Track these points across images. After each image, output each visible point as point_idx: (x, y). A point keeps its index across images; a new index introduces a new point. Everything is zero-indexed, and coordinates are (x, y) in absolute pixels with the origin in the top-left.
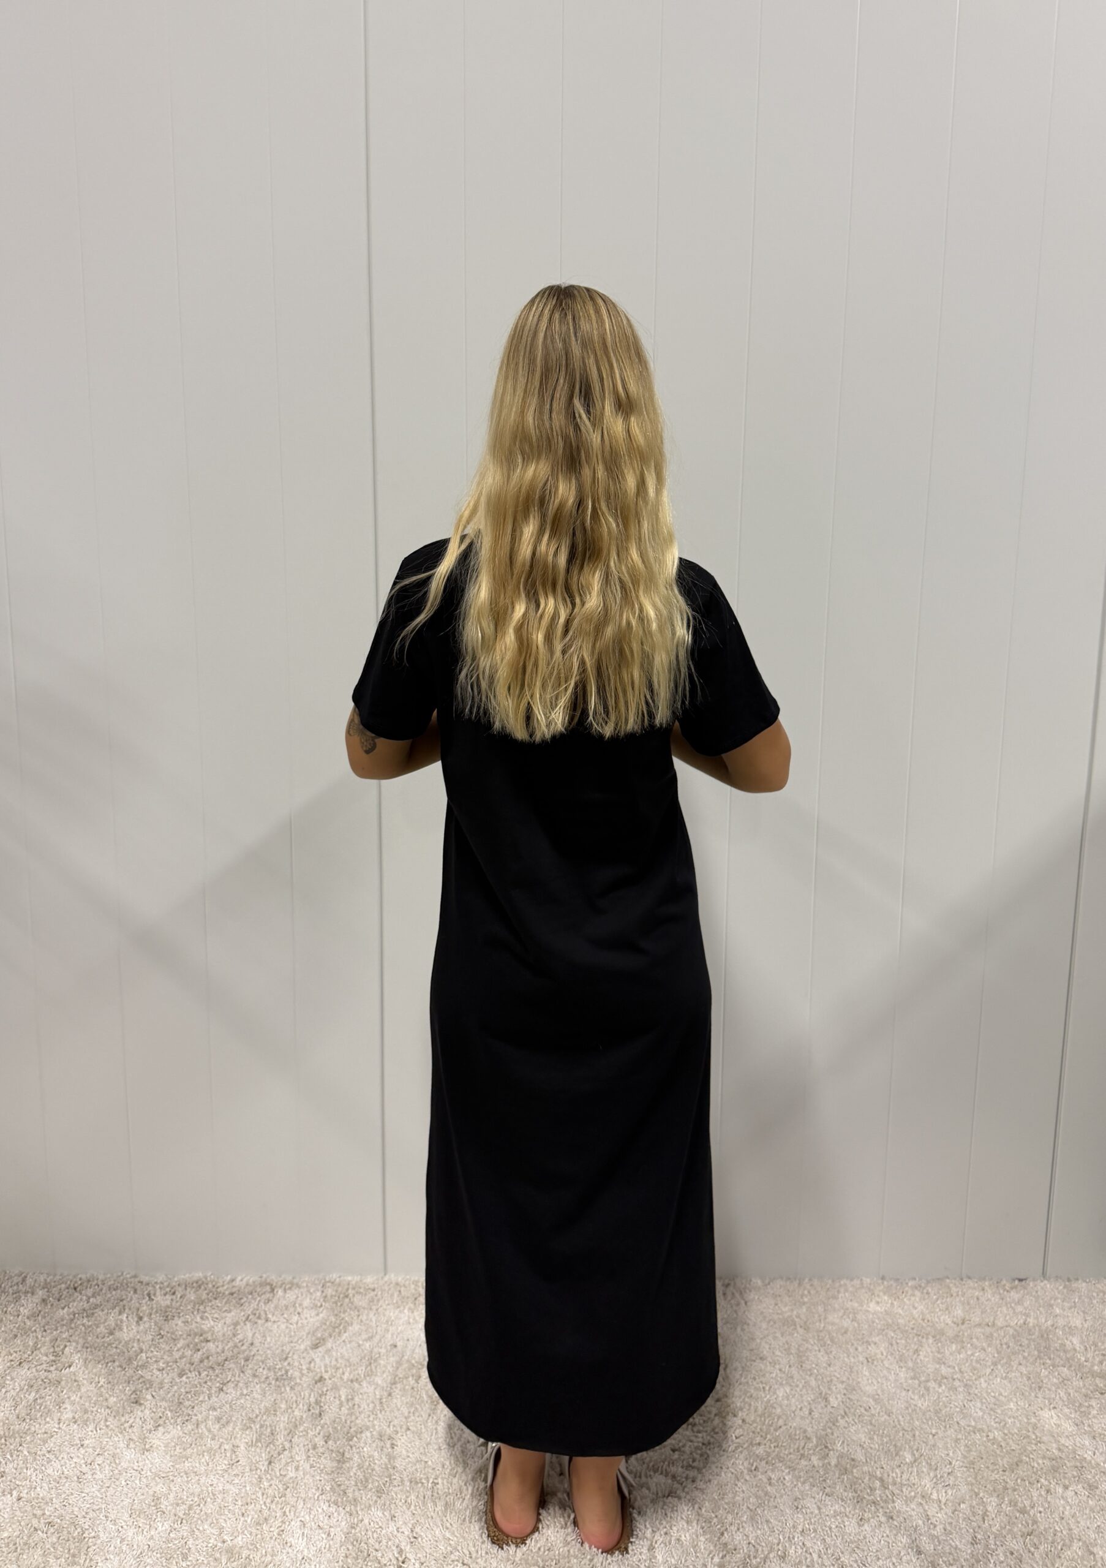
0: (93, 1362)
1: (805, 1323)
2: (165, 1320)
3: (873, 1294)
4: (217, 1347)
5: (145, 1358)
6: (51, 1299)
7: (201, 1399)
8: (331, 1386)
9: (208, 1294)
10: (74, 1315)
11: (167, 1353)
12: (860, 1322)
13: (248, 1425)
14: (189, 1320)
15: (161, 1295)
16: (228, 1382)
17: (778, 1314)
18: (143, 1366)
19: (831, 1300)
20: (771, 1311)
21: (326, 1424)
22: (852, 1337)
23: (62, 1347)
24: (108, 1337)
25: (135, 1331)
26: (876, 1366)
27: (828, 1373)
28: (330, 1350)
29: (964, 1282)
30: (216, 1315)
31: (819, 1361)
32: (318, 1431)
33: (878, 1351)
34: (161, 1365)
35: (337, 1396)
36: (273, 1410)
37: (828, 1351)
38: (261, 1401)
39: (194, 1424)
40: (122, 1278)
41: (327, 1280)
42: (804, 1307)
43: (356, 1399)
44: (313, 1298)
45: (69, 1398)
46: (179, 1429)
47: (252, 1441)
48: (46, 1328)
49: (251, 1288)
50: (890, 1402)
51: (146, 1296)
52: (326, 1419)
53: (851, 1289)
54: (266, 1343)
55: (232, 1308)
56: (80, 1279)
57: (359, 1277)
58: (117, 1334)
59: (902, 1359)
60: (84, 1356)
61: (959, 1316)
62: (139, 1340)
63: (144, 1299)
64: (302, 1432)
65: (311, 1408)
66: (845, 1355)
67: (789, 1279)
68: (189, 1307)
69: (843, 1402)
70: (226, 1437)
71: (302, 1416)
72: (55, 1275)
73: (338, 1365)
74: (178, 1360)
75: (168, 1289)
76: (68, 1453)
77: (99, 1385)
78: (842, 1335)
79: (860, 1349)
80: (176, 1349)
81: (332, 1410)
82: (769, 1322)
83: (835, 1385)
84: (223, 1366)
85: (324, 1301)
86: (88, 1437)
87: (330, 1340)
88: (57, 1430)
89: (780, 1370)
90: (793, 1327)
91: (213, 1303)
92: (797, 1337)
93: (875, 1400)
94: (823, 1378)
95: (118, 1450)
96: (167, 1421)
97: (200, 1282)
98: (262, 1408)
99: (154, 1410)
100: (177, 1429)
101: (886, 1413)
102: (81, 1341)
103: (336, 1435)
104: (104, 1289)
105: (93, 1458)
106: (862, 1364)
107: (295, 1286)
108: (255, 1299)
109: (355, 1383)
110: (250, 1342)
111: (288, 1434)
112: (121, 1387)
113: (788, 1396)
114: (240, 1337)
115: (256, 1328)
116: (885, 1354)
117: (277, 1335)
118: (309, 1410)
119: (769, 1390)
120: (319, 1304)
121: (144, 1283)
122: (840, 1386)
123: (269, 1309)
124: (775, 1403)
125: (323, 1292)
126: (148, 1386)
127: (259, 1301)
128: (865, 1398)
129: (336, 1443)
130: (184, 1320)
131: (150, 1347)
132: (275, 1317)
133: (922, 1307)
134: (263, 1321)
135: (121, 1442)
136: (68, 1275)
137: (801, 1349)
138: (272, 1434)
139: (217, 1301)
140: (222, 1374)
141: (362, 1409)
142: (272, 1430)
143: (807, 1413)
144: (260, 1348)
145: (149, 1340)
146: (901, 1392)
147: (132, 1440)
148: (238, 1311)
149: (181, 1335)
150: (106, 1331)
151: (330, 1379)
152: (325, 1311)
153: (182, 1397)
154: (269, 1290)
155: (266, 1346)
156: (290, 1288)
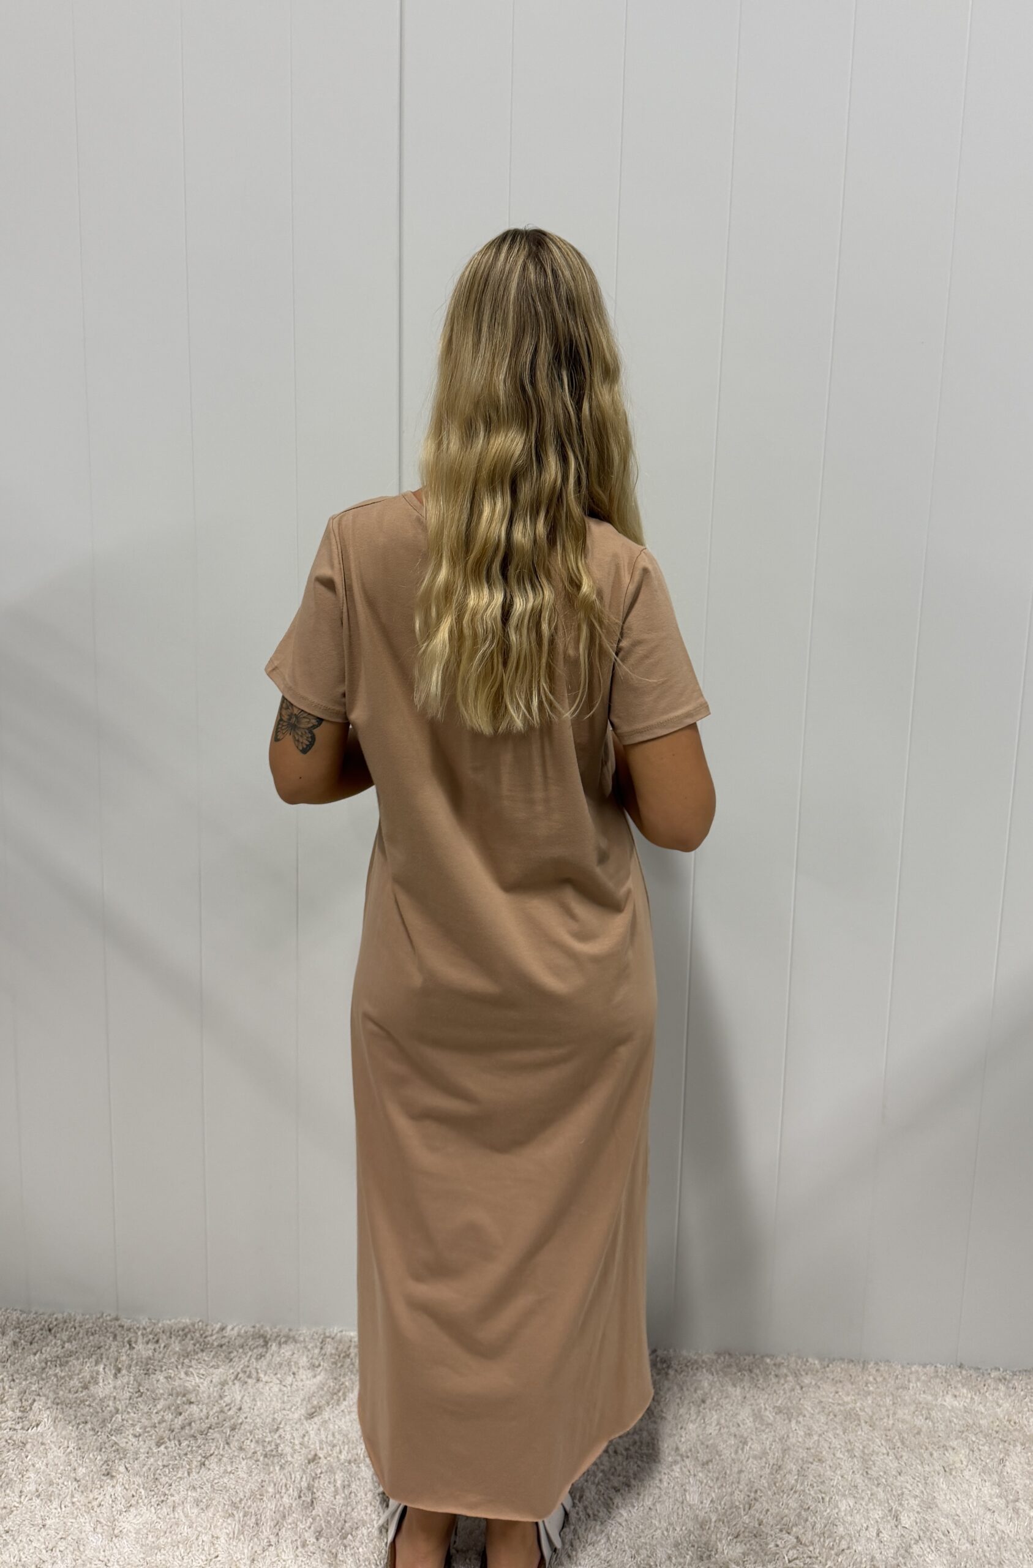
0: (62, 1423)
1: (871, 1418)
2: (146, 1374)
3: (948, 1386)
4: (201, 1410)
5: (120, 1420)
6: (22, 1341)
7: (179, 1475)
8: (325, 1468)
9: (195, 1345)
10: (46, 1363)
11: (145, 1415)
12: (936, 1420)
13: (230, 1512)
14: (172, 1375)
15: (143, 1343)
16: (211, 1455)
17: (839, 1404)
18: (118, 1431)
20: (830, 1400)
21: (319, 1516)
22: (926, 1440)
23: (30, 1402)
24: (82, 1392)
25: (111, 1386)
26: (955, 1477)
27: (899, 1484)
28: (326, 1422)
30: (202, 1371)
31: (888, 1468)
32: (308, 1524)
33: (957, 1459)
34: (138, 1429)
35: (332, 1480)
36: (258, 1495)
37: (898, 1457)
38: (247, 1482)
39: (170, 1507)
40: (101, 1320)
41: (327, 1334)
42: (869, 1398)
43: (354, 1486)
44: (310, 1356)
45: (33, 1465)
46: (153, 1511)
47: (234, 1534)
48: (16, 1376)
49: (243, 1340)
50: (973, 1525)
51: (126, 1344)
52: (318, 1510)
53: (923, 1378)
54: (255, 1408)
55: (220, 1363)
56: (56, 1319)
58: (91, 1388)
59: (985, 1470)
60: (54, 1414)
62: (115, 1398)
63: (124, 1346)
64: (290, 1524)
65: (302, 1495)
66: (918, 1461)
67: (852, 1361)
68: (173, 1360)
69: (917, 1523)
70: (204, 1526)
71: (292, 1504)
72: (29, 1312)
73: (335, 1442)
74: (157, 1425)
75: (151, 1337)
76: (28, 1535)
77: (69, 1450)
78: (914, 1437)
79: (935, 1454)
80: (155, 1411)
81: (325, 1497)
82: (829, 1415)
83: (908, 1500)
84: (206, 1434)
85: (323, 1358)
86: (51, 1517)
87: (327, 1409)
88: (17, 1505)
89: (842, 1477)
90: (856, 1423)
91: (199, 1355)
92: (861, 1435)
93: (957, 1524)
94: (892, 1490)
95: (83, 1534)
96: (140, 1501)
97: (187, 1330)
98: (247, 1491)
99: (127, 1487)
100: (151, 1512)
101: (967, 1540)
102: (52, 1396)
103: (329, 1531)
104: (81, 1331)
105: (54, 1543)
106: (939, 1474)
107: (291, 1340)
109: (353, 1464)
110: (239, 1407)
111: (275, 1526)
112: (91, 1456)
113: (852, 1510)
114: (227, 1399)
115: (245, 1390)
116: (965, 1463)
117: (269, 1399)
118: (300, 1497)
119: (829, 1501)
120: (317, 1364)
121: (125, 1327)
122: (912, 1502)
123: (261, 1367)
124: (836, 1518)
126: (122, 1456)
127: (251, 1356)
128: (943, 1519)
129: (328, 1541)
130: (166, 1375)
131: (127, 1407)
132: (267, 1377)
133: (1008, 1405)
134: (255, 1381)
135: (87, 1524)
136: (43, 1314)
137: (866, 1451)
138: (257, 1524)
139: (204, 1354)
140: (204, 1445)
141: (359, 1498)
142: (257, 1520)
143: (875, 1535)
144: (249, 1415)
145: (126, 1399)
146: (985, 1514)
147: (100, 1523)
148: (227, 1368)
149: (162, 1394)
150: (80, 1385)
151: (326, 1458)
152: (322, 1374)
153: (158, 1471)
154: (262, 1344)
155: (256, 1412)
156: (286, 1342)
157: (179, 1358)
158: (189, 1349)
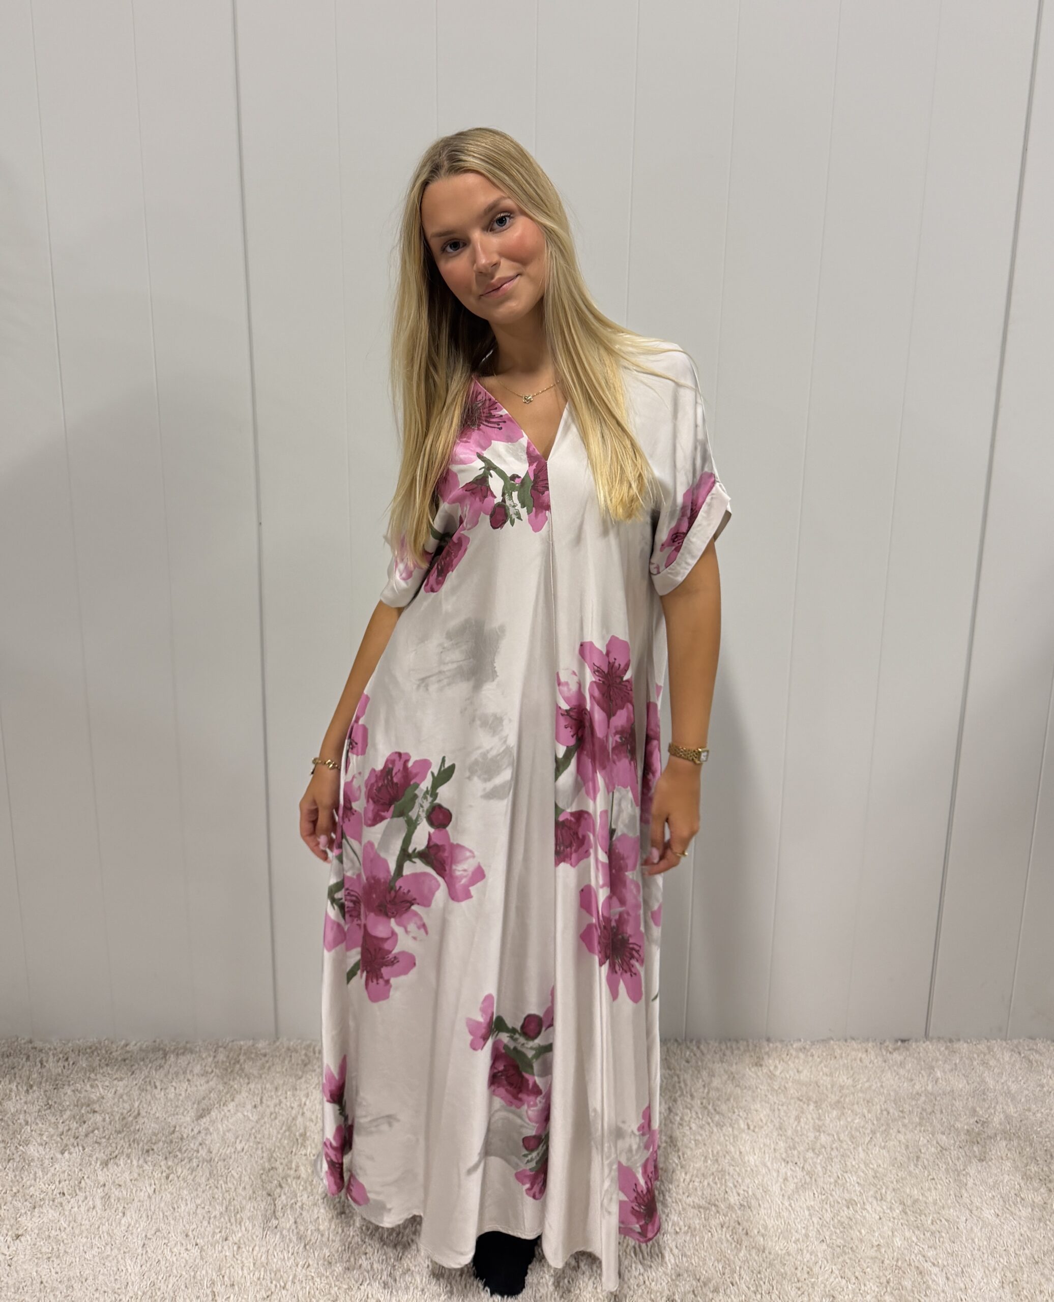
2: (55, 1089)
9: (100, 1060)
14: (79, 1089)
15: (53, 1062)
18: (27, 1141)
19: (717, 1064)
22: (734, 1104)
29: (848, 1044)
40: (16, 1044)
49: (144, 1054)
51: (37, 1063)
53: (737, 1052)
55: (123, 1076)
57: (252, 1041)
59: (781, 1127)
62: (25, 1112)
63: (35, 1066)
68: (80, 1075)
74: (63, 1134)
80: (61, 1121)
91: (104, 1069)
107: (188, 1051)
108: (147, 1066)
116: (765, 1121)
120: (210, 1070)
121: (37, 1049)
123: (159, 1076)
125: (215, 1057)
127: (151, 1068)
130: (73, 1089)
131: (36, 1119)
132: (163, 1085)
139: (109, 1068)
145: (36, 1112)
148: (131, 1079)
152: (215, 1079)
154: (162, 1056)
157: (85, 1074)
158: (94, 1065)
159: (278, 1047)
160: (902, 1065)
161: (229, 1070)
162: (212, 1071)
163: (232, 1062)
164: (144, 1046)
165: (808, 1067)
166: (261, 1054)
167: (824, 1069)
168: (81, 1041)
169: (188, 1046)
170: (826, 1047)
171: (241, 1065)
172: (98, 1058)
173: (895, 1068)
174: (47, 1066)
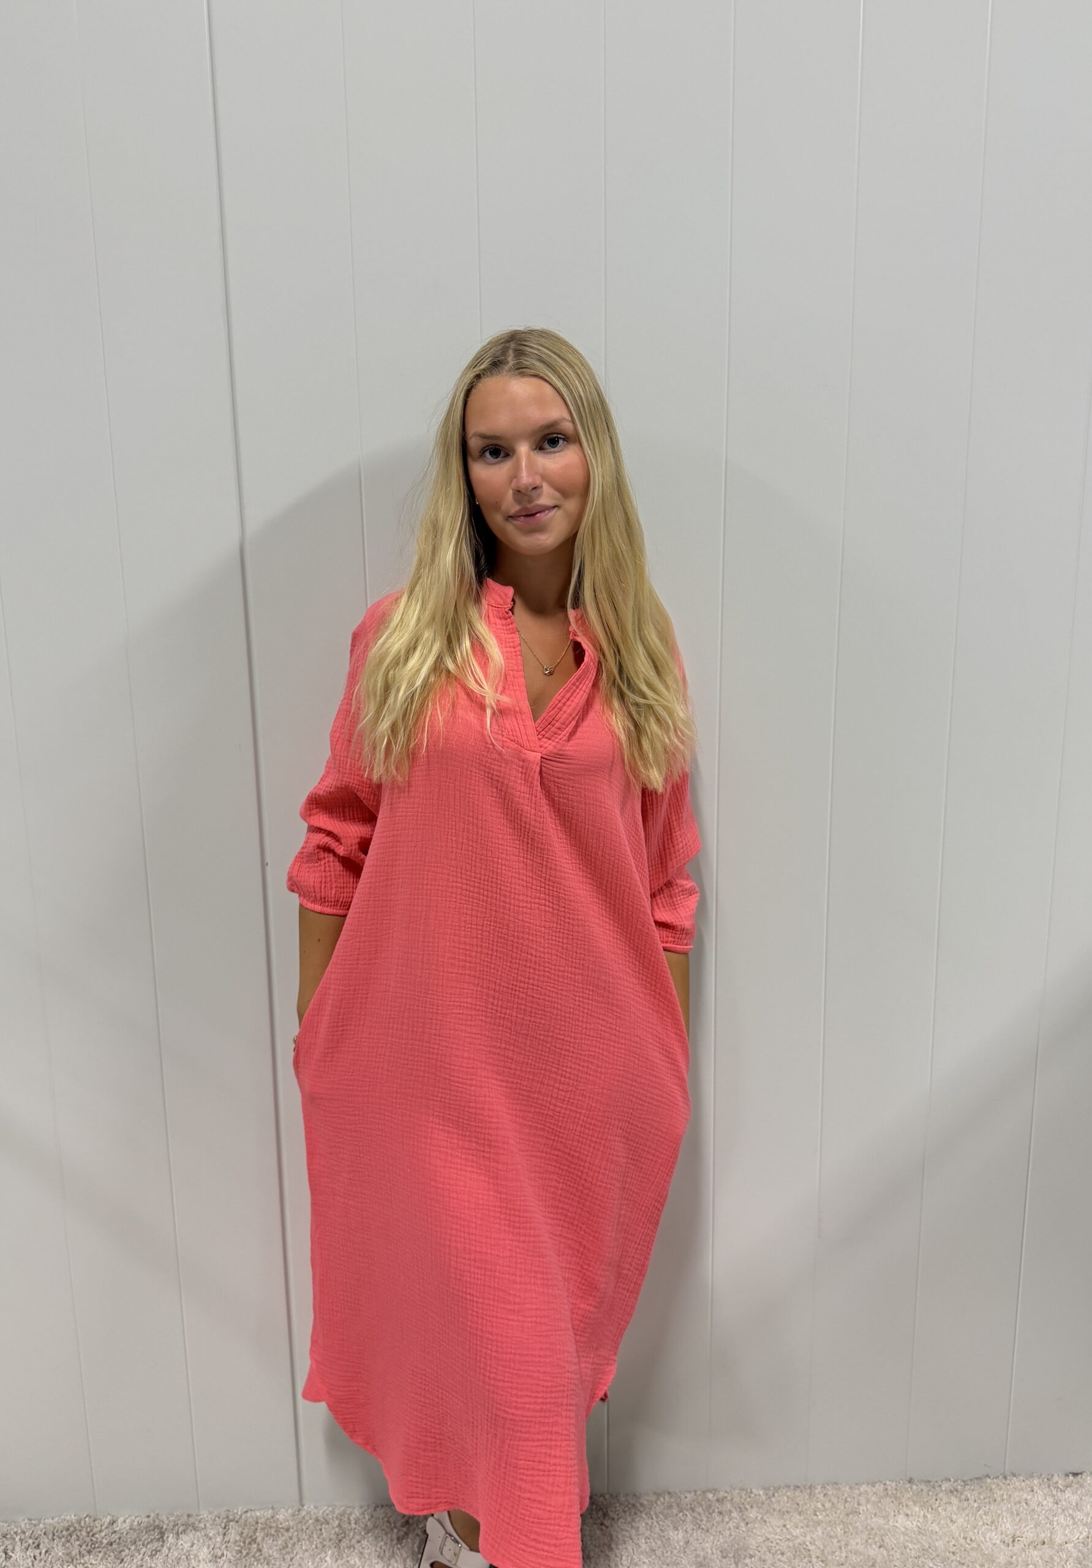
3: (899, 1504)
9: (81, 1546)
12: (889, 1548)
17: (787, 1540)
19: (851, 1516)
20: (779, 1536)
29: (1008, 1482)
41: (231, 1517)
42: (819, 1528)
44: (212, 1546)
49: (135, 1534)
53: (872, 1498)
57: (270, 1511)
61: (1008, 1533)
67: (798, 1487)
75: (31, 1541)
85: (227, 1547)
97: (72, 1529)
107: (190, 1528)
108: (138, 1551)
120: (220, 1554)
125: (225, 1534)
127: (144, 1554)
133: (962, 1520)
139: (92, 1557)
154: (157, 1537)
156: (184, 1531)
159: (303, 1518)
160: (1078, 1507)
161: (244, 1553)
162: (223, 1555)
163: (247, 1542)
164: (136, 1523)
165: (964, 1515)
166: (281, 1528)
167: (984, 1517)
168: (56, 1519)
169: (191, 1520)
170: (982, 1487)
171: (258, 1545)
172: (78, 1543)
173: (1071, 1512)
174: (13, 1555)
